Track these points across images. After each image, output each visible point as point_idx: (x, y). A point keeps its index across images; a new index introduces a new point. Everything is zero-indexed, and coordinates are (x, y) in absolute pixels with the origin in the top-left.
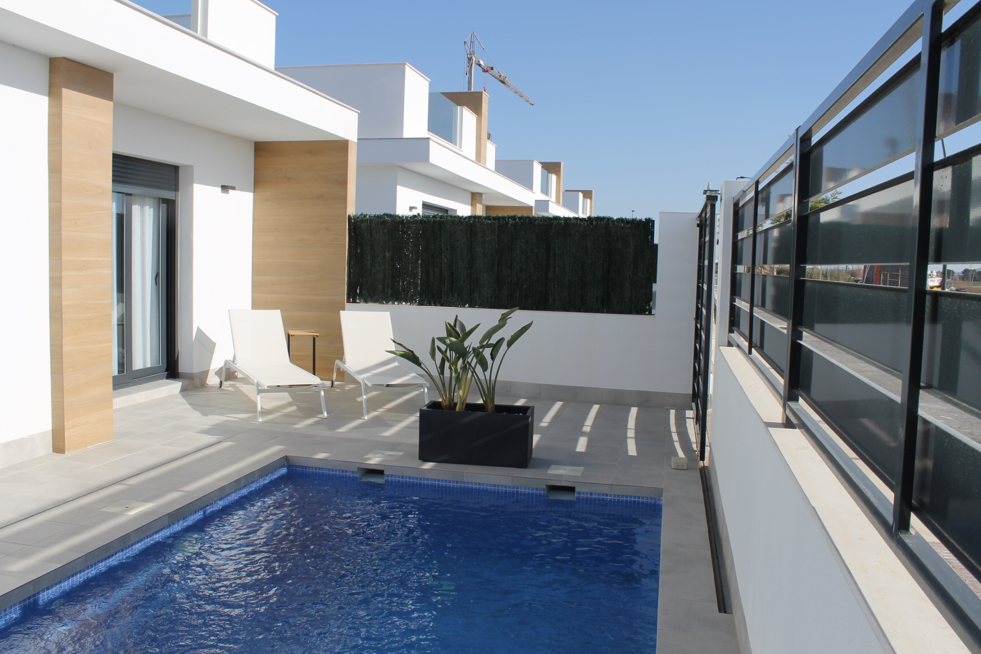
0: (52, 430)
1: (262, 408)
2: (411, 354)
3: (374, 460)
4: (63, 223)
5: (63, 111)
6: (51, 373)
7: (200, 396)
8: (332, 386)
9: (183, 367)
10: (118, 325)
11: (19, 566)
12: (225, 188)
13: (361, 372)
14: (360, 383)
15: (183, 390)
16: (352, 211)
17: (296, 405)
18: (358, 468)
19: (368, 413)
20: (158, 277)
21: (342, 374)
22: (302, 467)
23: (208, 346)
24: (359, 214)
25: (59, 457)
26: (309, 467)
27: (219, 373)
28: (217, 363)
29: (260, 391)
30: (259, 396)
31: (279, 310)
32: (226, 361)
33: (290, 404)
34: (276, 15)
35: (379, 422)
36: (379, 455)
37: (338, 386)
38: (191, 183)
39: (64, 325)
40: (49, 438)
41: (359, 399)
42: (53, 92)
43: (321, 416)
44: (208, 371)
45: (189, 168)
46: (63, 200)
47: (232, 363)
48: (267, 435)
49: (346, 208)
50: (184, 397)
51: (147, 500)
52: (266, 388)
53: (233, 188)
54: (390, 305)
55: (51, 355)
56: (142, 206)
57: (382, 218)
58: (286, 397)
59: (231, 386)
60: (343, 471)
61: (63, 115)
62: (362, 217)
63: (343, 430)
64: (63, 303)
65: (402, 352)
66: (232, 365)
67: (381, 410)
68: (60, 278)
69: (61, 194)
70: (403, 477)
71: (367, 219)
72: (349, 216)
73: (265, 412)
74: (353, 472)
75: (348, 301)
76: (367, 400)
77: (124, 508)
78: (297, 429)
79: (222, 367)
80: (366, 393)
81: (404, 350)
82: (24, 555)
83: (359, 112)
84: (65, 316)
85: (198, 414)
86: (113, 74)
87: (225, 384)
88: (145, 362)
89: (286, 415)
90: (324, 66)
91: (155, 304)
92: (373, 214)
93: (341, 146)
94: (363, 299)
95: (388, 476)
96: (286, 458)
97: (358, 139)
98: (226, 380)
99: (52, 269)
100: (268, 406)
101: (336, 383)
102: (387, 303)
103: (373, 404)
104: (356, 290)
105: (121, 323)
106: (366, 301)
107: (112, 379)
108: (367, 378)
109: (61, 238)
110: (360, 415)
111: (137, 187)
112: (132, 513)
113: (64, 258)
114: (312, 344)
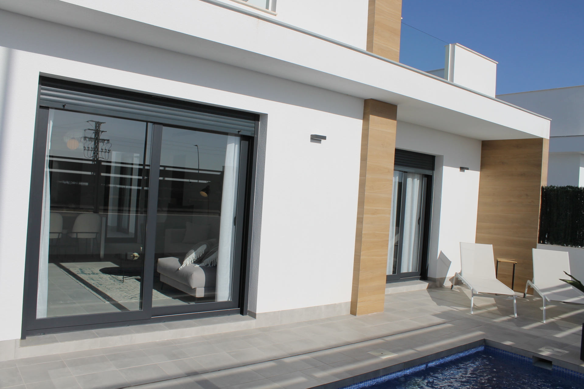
0: (351, 302)
1: (474, 305)
2: (579, 283)
3: (545, 353)
4: (366, 188)
5: (369, 127)
6: (354, 270)
7: (438, 293)
8: (524, 297)
9: (430, 274)
10: (395, 246)
11: (320, 374)
12: (462, 169)
13: (543, 290)
14: (542, 298)
15: (429, 288)
16: (544, 183)
17: (498, 307)
18: (533, 356)
19: (546, 318)
20: (420, 220)
21: (532, 290)
22: (495, 348)
23: (446, 263)
24: (549, 185)
25: (353, 317)
26: (499, 349)
27: (451, 280)
28: (451, 274)
29: (474, 295)
30: (473, 298)
31: (492, 245)
32: (456, 273)
33: (494, 305)
34: (496, 63)
35: (554, 327)
36: (550, 350)
37: (528, 298)
38: (442, 166)
39: (362, 244)
40: (349, 306)
41: (541, 308)
42: (365, 118)
43: (513, 316)
44: (445, 278)
45: (441, 157)
46: (367, 175)
47: (459, 275)
48: (474, 323)
49: (540, 182)
50: (429, 292)
51: (394, 352)
52: (478, 293)
53: (467, 169)
54: (569, 248)
55: (354, 260)
56: (413, 178)
57: (566, 188)
58: (492, 301)
59: (458, 288)
60: (522, 356)
61: (369, 130)
62: (551, 188)
63: (526, 328)
64: (363, 232)
65: (572, 282)
66: (459, 277)
67: (557, 318)
68: (362, 218)
69: (366, 172)
70: (566, 369)
71: (555, 190)
72: (542, 187)
73: (476, 308)
74: (529, 358)
75: (539, 242)
76: (546, 310)
77: (380, 354)
78: (495, 322)
79: (454, 277)
80: (546, 305)
81: (574, 280)
82: (323, 369)
83: (551, 120)
84: (363, 239)
85: (435, 303)
86: (397, 106)
87: (455, 287)
88: (408, 269)
89: (490, 312)
90: (529, 92)
91: (417, 236)
92: (559, 186)
93: (539, 142)
94: (549, 241)
95: (555, 366)
96: (484, 341)
97: (550, 137)
98: (456, 285)
99: (359, 213)
100: (479, 304)
101: (527, 295)
102: (567, 245)
103: (551, 313)
104: (545, 236)
105: (396, 244)
106: (552, 243)
107: (386, 277)
108: (547, 295)
109: (364, 196)
110: (540, 319)
111: (410, 168)
112: (384, 358)
113: (365, 207)
114: (513, 268)
